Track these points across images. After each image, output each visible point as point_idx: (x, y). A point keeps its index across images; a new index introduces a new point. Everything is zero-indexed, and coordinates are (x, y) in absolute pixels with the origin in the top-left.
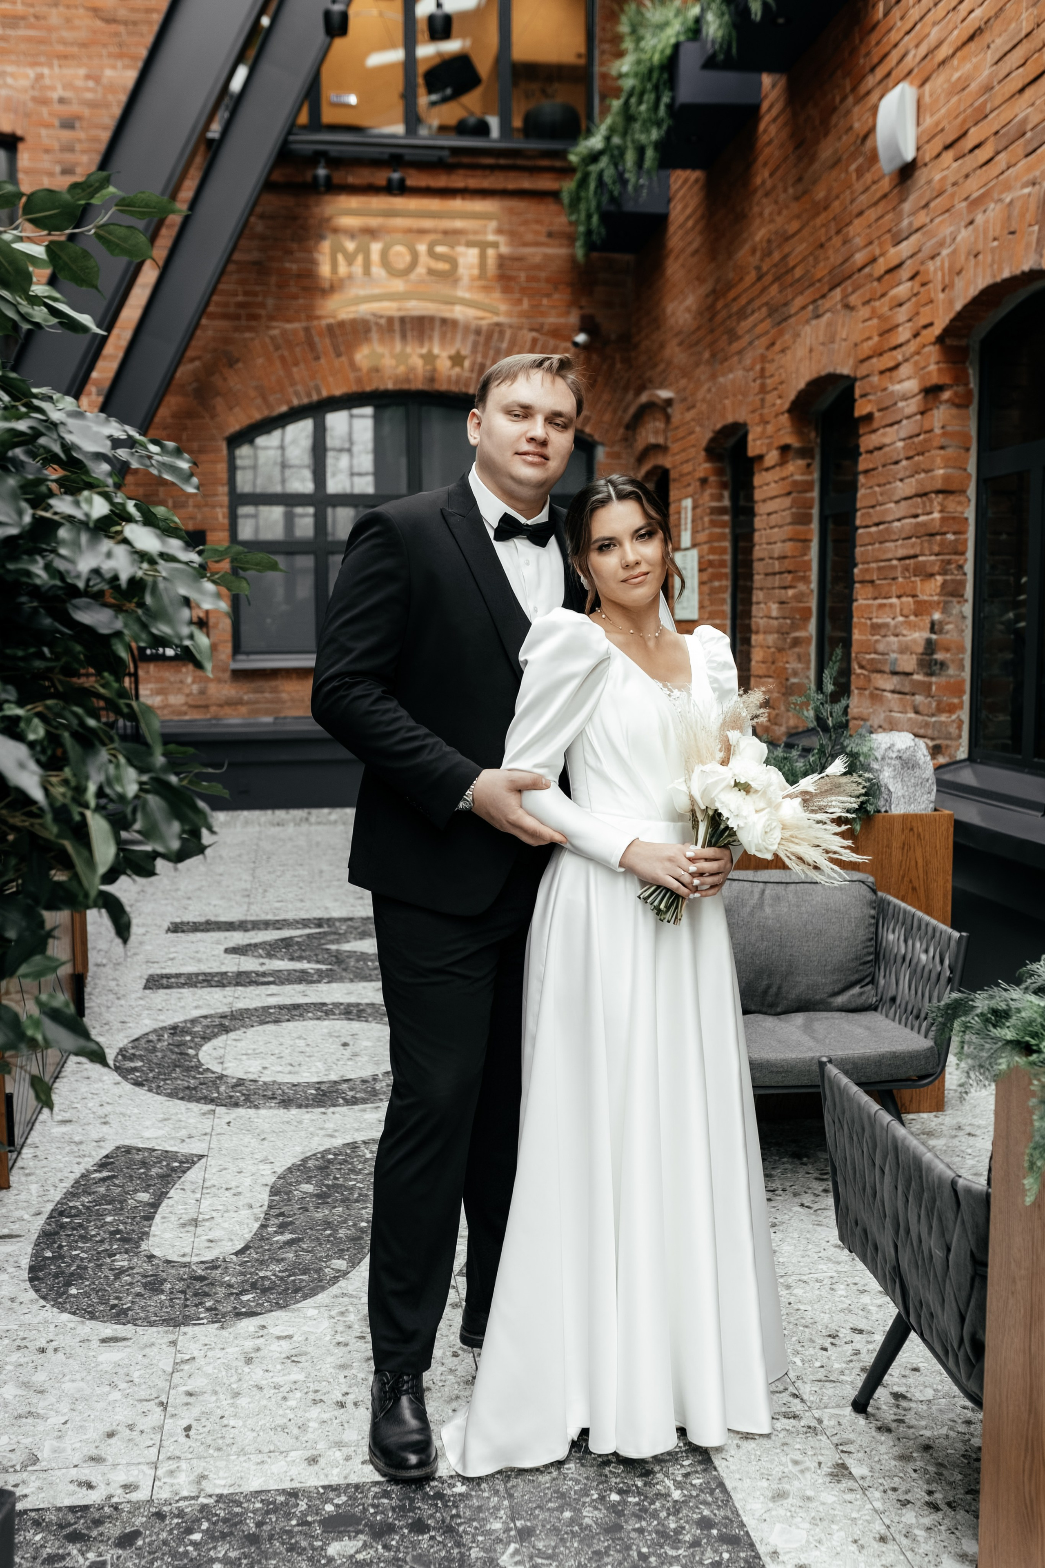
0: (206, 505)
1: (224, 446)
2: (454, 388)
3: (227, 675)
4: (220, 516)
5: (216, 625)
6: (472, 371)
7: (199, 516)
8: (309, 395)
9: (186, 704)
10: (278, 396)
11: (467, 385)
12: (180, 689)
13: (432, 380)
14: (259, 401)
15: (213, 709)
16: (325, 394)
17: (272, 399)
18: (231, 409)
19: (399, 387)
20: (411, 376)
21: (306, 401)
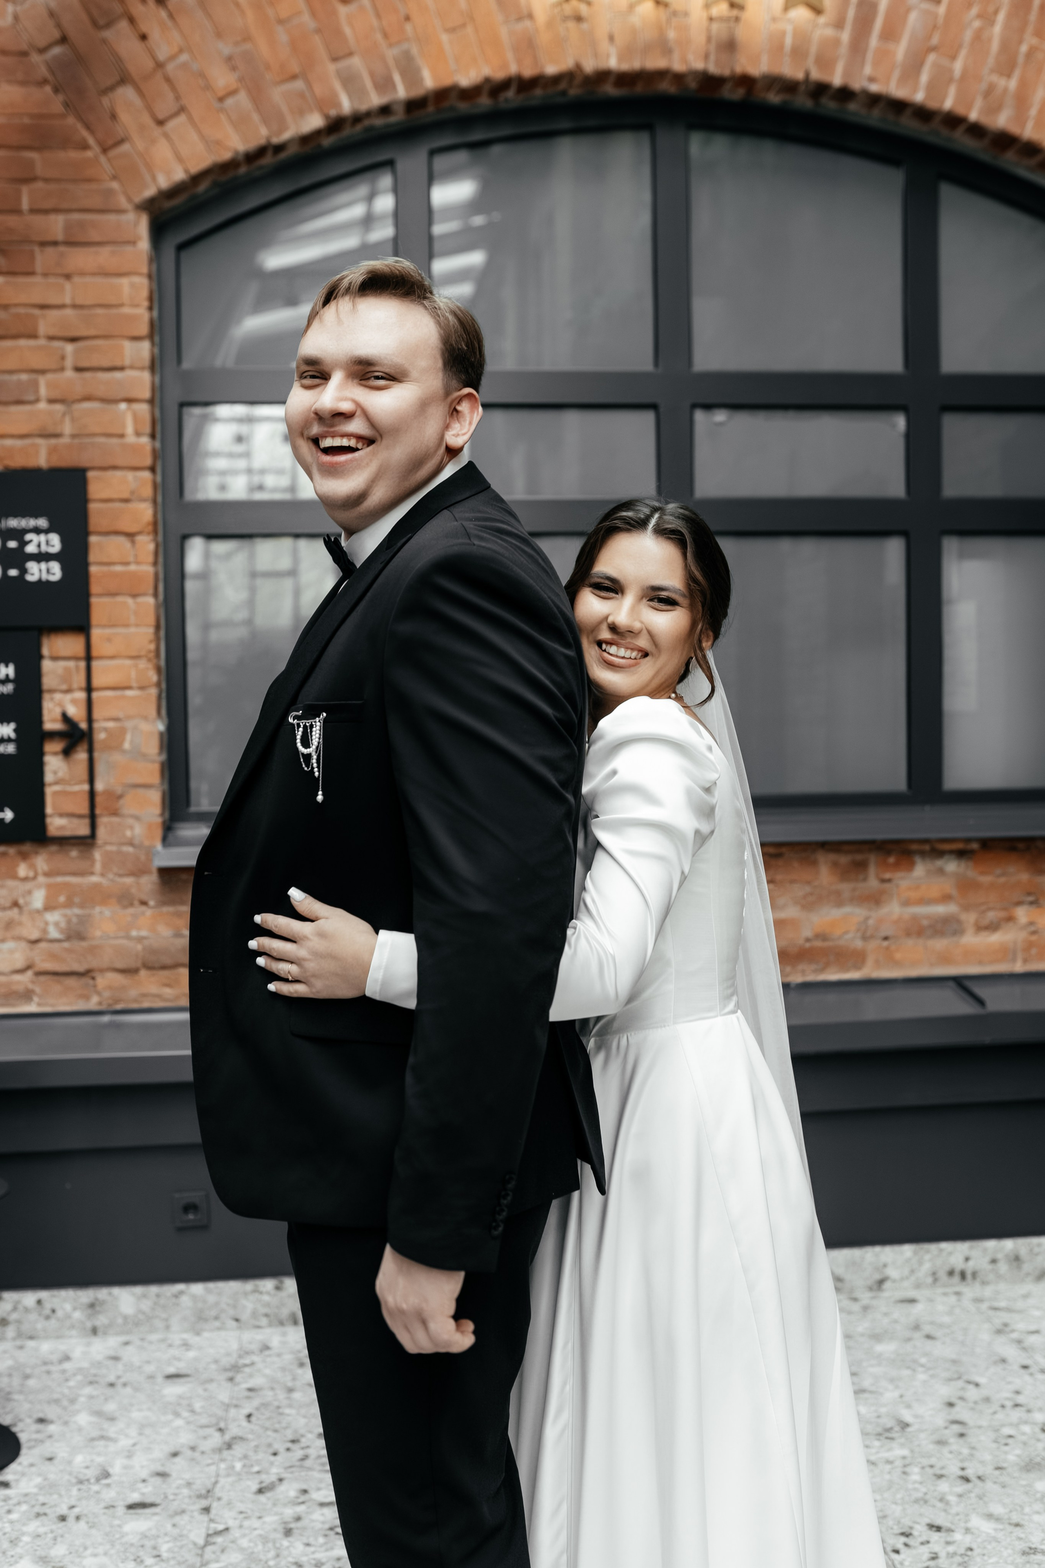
0: (88, 398)
1: (142, 226)
2: (791, 70)
3: (149, 882)
4: (130, 429)
5: (116, 743)
6: (839, 24)
7: (67, 428)
8: (384, 84)
9: (28, 967)
10: (299, 84)
11: (826, 62)
12: (9, 925)
13: (730, 46)
14: (242, 99)
15: (102, 981)
16: (429, 82)
17: (277, 95)
18: (161, 123)
19: (635, 64)
20: (672, 35)
21: (375, 100)
